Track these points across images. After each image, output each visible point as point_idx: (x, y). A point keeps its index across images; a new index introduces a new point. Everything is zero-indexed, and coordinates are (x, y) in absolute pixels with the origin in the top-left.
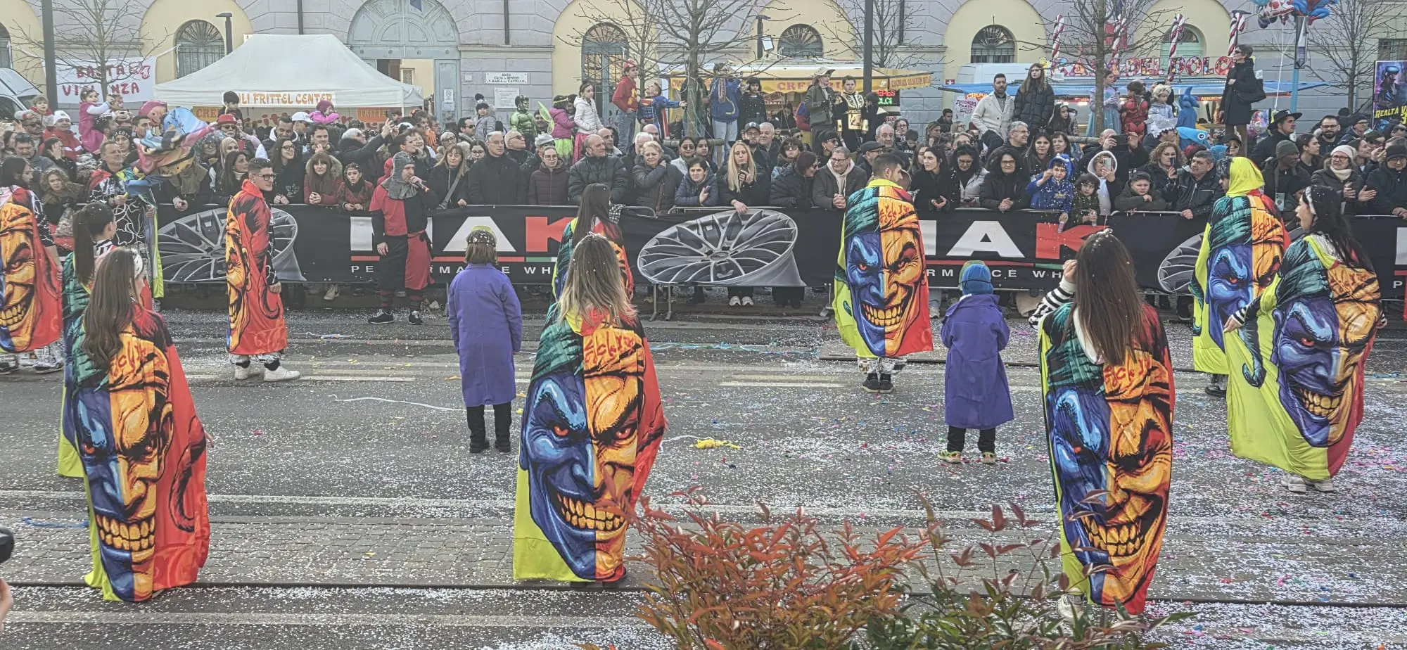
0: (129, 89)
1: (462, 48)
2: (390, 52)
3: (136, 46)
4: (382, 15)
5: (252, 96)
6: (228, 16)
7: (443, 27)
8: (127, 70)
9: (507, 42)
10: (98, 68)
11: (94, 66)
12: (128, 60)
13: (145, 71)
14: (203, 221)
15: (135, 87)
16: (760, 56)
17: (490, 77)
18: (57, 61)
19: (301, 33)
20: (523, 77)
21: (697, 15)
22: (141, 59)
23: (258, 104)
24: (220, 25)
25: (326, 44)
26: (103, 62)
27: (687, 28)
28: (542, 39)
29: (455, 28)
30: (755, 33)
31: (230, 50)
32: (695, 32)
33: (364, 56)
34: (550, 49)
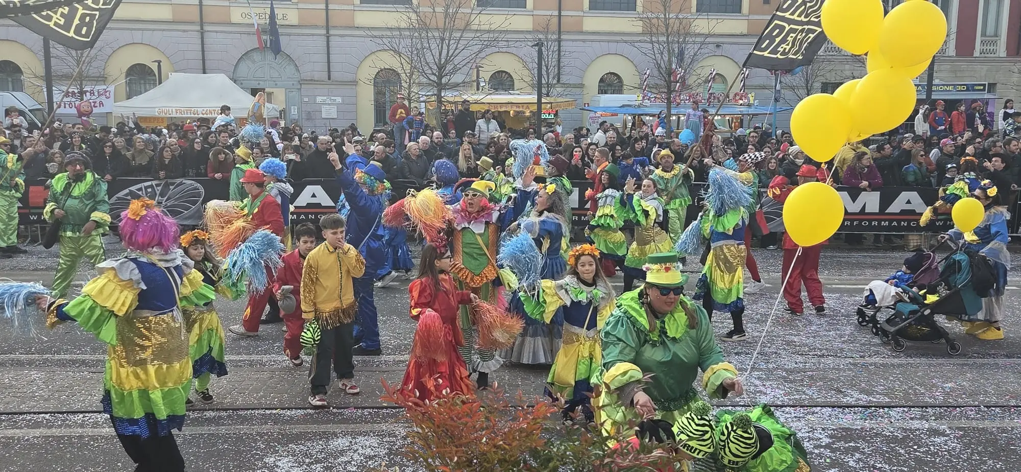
0: (97, 104)
1: (302, 82)
2: (259, 84)
3: (102, 79)
4: (254, 62)
5: (174, 110)
6: (159, 62)
7: (290, 69)
8: (96, 94)
9: (329, 79)
10: (78, 92)
11: (76, 91)
12: (97, 88)
13: (107, 94)
14: (146, 188)
15: (101, 104)
16: (478, 89)
17: (319, 99)
18: (54, 88)
19: (204, 73)
20: (339, 100)
21: (441, 68)
22: (105, 87)
23: (178, 115)
24: (154, 67)
25: (220, 80)
26: (81, 88)
27: (435, 75)
28: (349, 77)
29: (298, 70)
30: (475, 78)
31: (160, 83)
32: (440, 77)
33: (243, 86)
34: (354, 83)
